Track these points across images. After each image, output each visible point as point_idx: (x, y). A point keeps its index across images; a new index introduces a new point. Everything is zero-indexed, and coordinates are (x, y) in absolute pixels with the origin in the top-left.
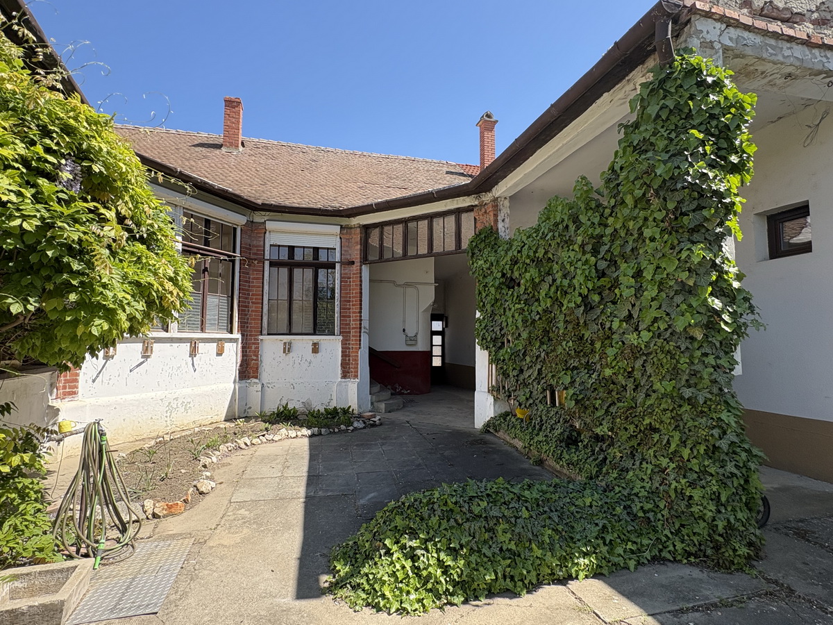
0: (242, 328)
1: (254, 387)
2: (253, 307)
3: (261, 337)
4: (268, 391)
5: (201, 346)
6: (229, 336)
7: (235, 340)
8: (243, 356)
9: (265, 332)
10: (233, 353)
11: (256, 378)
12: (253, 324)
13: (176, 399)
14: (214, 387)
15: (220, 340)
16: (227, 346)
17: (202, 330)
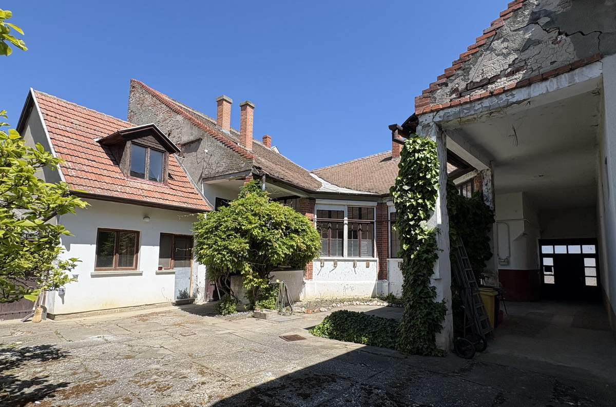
0: (380, 255)
1: (385, 284)
2: (384, 245)
3: (388, 259)
4: (392, 286)
5: (358, 263)
6: (372, 259)
7: (376, 261)
8: (380, 268)
9: (390, 257)
10: (374, 267)
11: (386, 279)
12: (385, 253)
13: (347, 285)
14: (365, 282)
15: (368, 260)
16: (371, 263)
17: (360, 257)
